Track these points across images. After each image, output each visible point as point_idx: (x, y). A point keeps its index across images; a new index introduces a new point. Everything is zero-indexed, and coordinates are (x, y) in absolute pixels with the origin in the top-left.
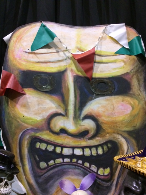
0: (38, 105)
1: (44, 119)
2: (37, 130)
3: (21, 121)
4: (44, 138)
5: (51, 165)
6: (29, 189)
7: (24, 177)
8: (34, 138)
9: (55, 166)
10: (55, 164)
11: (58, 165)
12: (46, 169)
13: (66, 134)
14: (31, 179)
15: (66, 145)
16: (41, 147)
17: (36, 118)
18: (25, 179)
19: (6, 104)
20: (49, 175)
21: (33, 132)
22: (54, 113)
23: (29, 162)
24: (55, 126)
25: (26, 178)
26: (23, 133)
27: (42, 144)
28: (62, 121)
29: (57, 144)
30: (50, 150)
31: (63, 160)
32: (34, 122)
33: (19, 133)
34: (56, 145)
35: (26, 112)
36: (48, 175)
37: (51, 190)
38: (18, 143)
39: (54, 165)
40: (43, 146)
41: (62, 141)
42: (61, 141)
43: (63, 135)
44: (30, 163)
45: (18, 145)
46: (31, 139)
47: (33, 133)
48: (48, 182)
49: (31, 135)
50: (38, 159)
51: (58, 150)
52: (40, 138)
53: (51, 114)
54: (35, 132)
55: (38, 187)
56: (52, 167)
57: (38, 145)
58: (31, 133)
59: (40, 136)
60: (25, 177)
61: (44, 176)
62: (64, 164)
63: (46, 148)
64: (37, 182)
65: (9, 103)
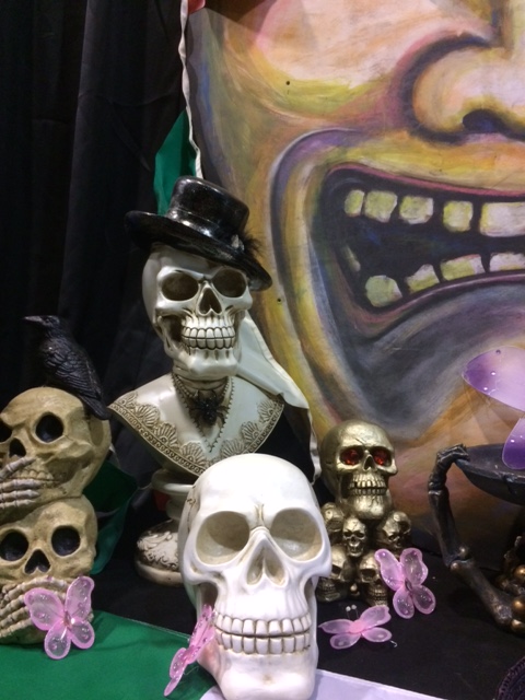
0: (354, 18)
1: (382, 79)
2: (350, 133)
3: (279, 104)
4: (384, 168)
5: (421, 288)
6: (320, 396)
7: (296, 343)
8: (337, 171)
9: (443, 293)
10: (443, 282)
11: (455, 286)
12: (399, 309)
13: (499, 136)
14: (326, 352)
15: (498, 188)
16: (368, 211)
17: (344, 82)
18: (300, 352)
19: (215, 44)
20: (413, 337)
21: (331, 148)
22: (434, 39)
23: (315, 280)
24: (438, 104)
25: (307, 347)
26: (288, 154)
27: (375, 194)
28: (476, 73)
29: (449, 188)
30: (413, 222)
31: (486, 263)
32: (334, 100)
33: (272, 160)
34: (443, 195)
35: (297, 60)
36: (405, 337)
37: (423, 403)
38: (267, 201)
39: (436, 286)
40: (380, 206)
41: (480, 171)
42: (470, 171)
43: (484, 140)
44: (322, 285)
45: (267, 210)
46: (321, 180)
47: (331, 153)
48: (410, 368)
49: (322, 162)
50: (357, 265)
51: (457, 216)
52: (366, 171)
53: (418, 47)
54: (338, 146)
55: (363, 388)
56: (425, 296)
57: (355, 203)
58: (323, 151)
59: (364, 160)
60: (302, 345)
61: (387, 338)
62: (490, 279)
63: (396, 211)
64: (355, 367)
65: (226, 35)
